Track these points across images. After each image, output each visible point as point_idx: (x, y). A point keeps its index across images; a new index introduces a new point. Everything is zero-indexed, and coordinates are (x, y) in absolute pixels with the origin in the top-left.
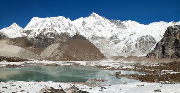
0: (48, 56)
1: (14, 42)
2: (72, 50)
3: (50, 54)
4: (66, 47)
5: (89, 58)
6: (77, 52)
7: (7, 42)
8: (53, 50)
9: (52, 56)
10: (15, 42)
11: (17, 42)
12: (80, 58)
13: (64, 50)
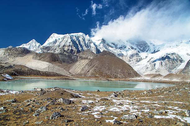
0: (78, 72)
1: (39, 57)
2: (103, 66)
3: (80, 70)
4: (96, 63)
5: (123, 75)
6: (109, 69)
7: (33, 57)
8: (83, 67)
9: (83, 72)
10: (41, 57)
11: (42, 58)
12: (113, 75)
13: (95, 67)
